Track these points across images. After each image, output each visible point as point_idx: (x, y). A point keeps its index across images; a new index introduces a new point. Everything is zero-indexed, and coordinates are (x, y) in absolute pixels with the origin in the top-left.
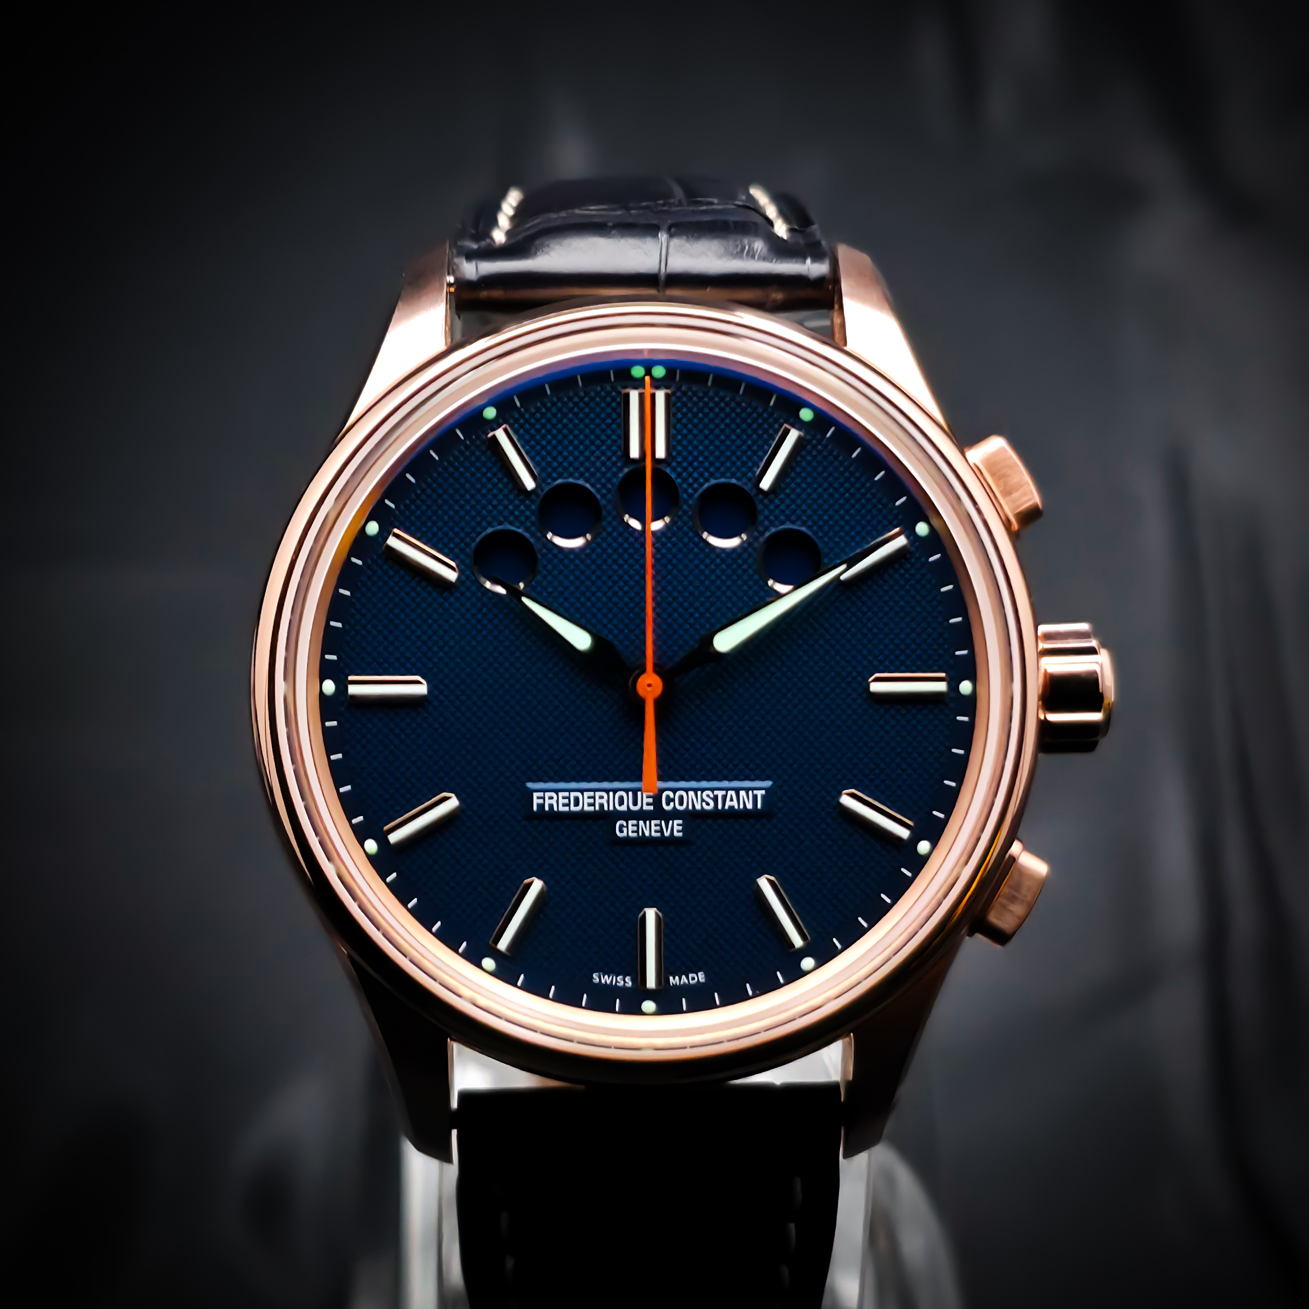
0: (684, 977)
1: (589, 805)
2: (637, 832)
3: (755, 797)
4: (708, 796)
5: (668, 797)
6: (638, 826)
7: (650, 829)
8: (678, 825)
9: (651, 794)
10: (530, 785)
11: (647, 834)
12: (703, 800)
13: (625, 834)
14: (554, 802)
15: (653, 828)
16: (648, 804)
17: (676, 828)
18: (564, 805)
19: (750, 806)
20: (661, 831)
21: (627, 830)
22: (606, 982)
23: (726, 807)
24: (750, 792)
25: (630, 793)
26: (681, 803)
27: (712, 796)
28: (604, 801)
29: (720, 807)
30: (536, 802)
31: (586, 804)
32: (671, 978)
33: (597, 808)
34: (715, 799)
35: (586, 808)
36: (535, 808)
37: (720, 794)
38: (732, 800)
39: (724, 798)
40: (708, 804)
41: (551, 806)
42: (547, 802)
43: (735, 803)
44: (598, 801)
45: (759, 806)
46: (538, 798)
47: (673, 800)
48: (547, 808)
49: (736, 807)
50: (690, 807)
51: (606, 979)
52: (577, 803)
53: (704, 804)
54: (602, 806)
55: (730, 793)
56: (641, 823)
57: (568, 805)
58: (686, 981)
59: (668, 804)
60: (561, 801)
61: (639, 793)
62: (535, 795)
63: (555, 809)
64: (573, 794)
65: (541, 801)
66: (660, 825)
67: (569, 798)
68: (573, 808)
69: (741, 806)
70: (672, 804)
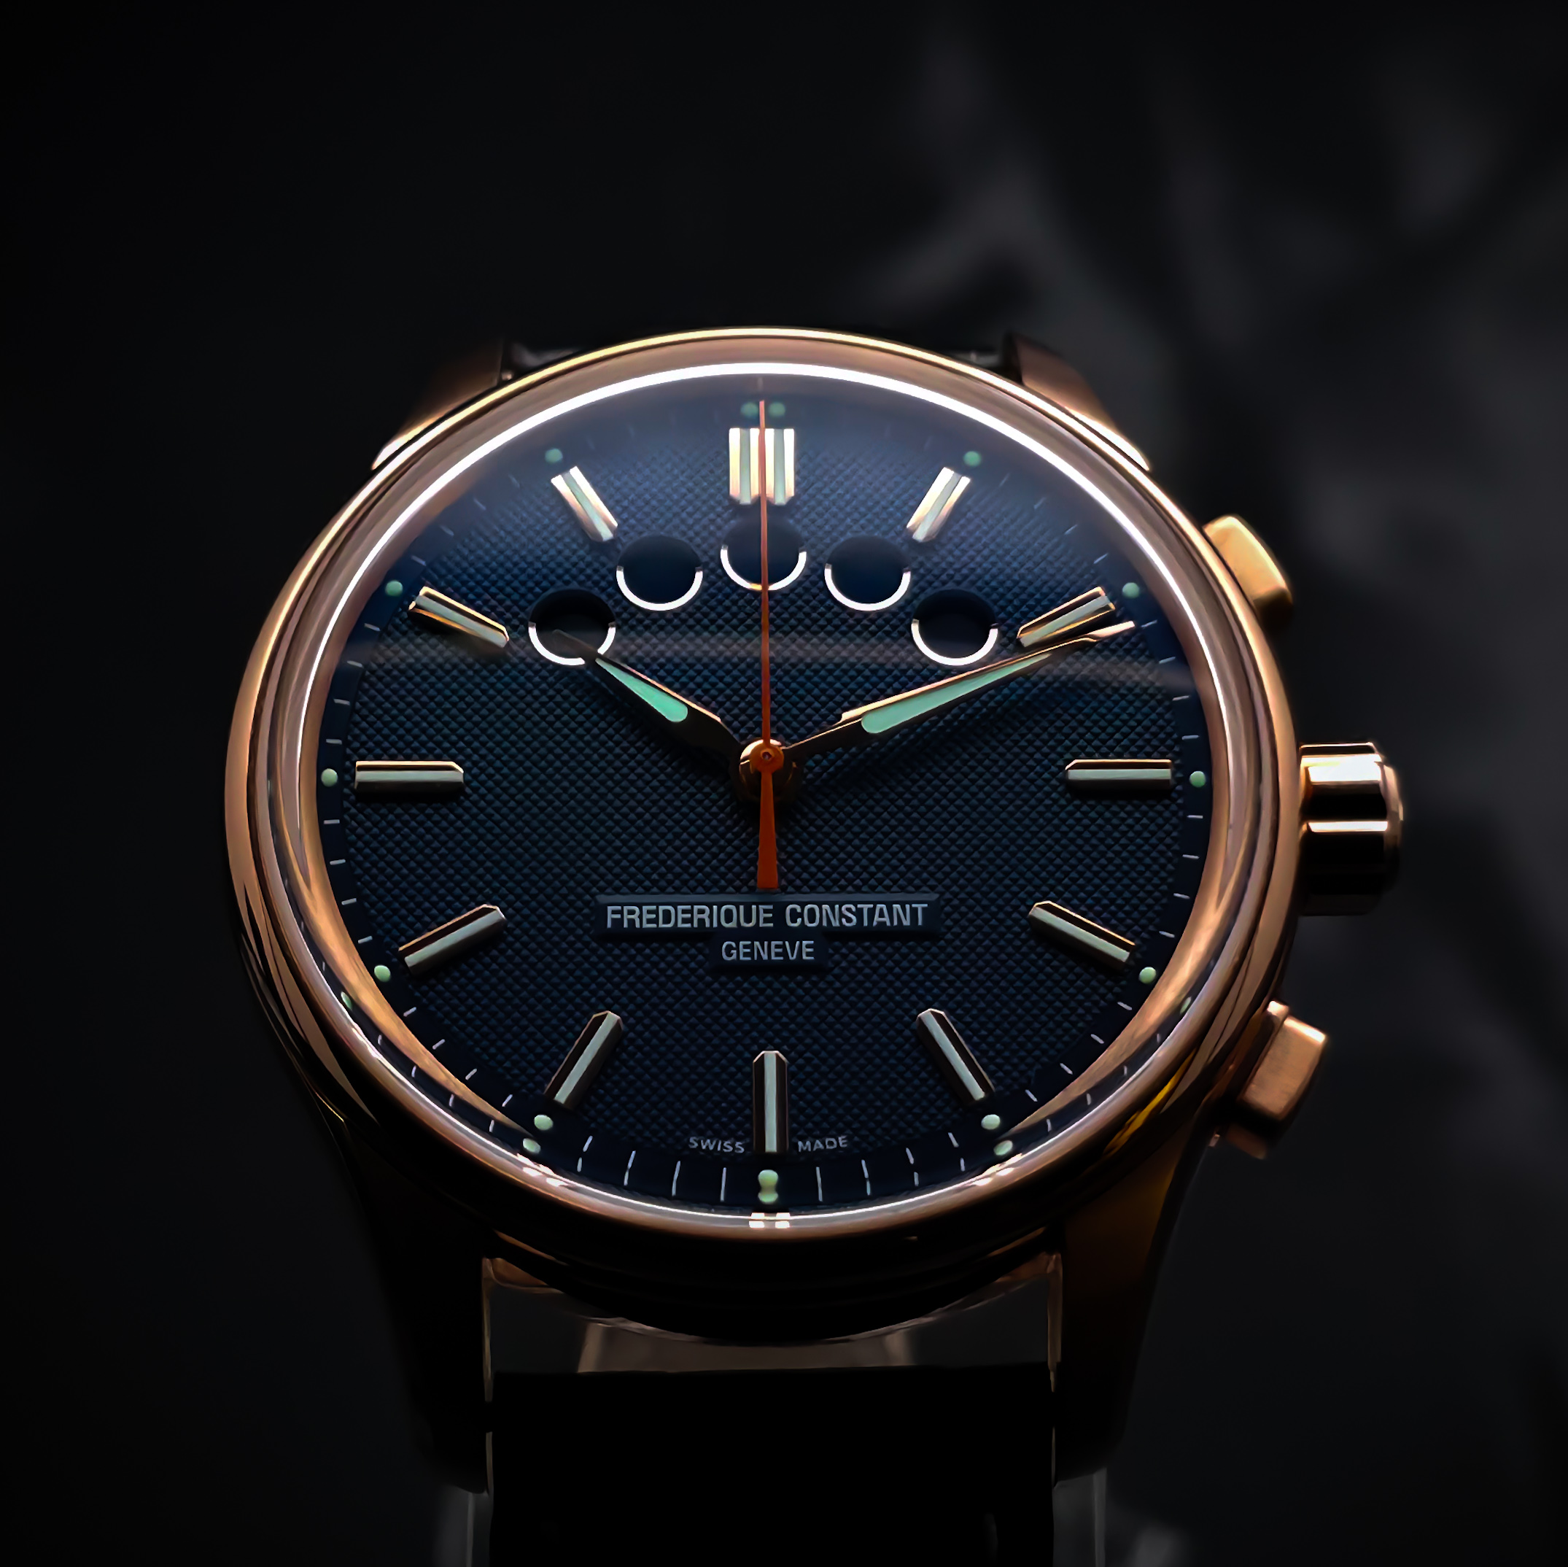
0: (818, 1142)
1: (685, 921)
2: (751, 954)
3: (914, 911)
4: (849, 910)
5: (793, 911)
6: (751, 947)
7: (769, 951)
8: (808, 946)
9: (771, 907)
10: (602, 898)
11: (765, 957)
12: (842, 915)
13: (734, 957)
14: (635, 917)
15: (773, 950)
16: (766, 920)
17: (805, 950)
18: (649, 921)
19: (906, 922)
20: (785, 954)
21: (738, 952)
22: (707, 1147)
23: (875, 923)
24: (908, 906)
25: (742, 907)
26: (812, 920)
27: (854, 909)
28: (705, 916)
29: (866, 924)
30: (610, 916)
31: (679, 919)
32: (800, 1144)
33: (696, 925)
34: (859, 913)
35: (680, 925)
36: (609, 925)
37: (866, 907)
38: (881, 915)
39: (872, 912)
40: (849, 920)
41: (632, 922)
42: (626, 917)
43: (886, 919)
44: (696, 916)
45: (920, 923)
46: (614, 912)
47: (801, 915)
48: (626, 925)
49: (888, 924)
50: (825, 924)
51: (708, 1144)
52: (667, 920)
53: (844, 920)
54: (701, 921)
55: (879, 906)
56: (757, 944)
57: (656, 921)
58: (821, 1146)
59: (794, 921)
60: (645, 916)
61: (754, 907)
62: (610, 909)
63: (638, 925)
64: (661, 908)
65: (618, 916)
66: (784, 946)
67: (656, 912)
68: (661, 925)
69: (896, 923)
70: (799, 920)
